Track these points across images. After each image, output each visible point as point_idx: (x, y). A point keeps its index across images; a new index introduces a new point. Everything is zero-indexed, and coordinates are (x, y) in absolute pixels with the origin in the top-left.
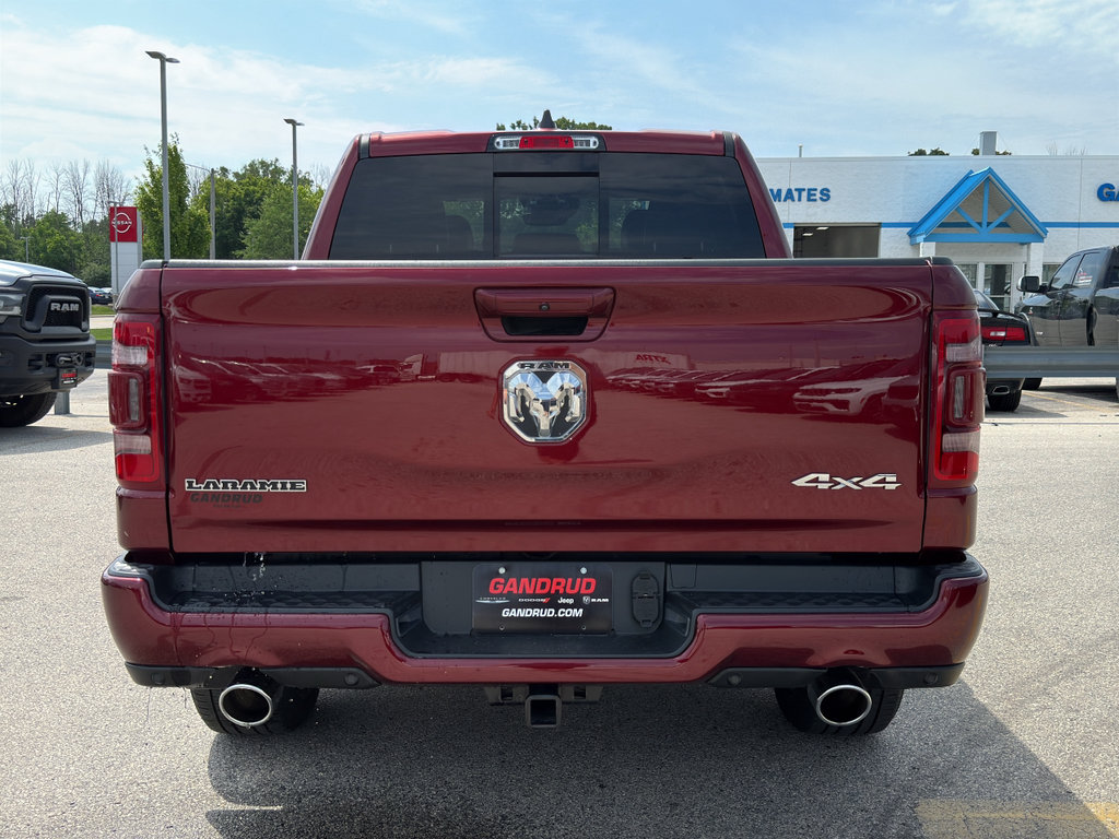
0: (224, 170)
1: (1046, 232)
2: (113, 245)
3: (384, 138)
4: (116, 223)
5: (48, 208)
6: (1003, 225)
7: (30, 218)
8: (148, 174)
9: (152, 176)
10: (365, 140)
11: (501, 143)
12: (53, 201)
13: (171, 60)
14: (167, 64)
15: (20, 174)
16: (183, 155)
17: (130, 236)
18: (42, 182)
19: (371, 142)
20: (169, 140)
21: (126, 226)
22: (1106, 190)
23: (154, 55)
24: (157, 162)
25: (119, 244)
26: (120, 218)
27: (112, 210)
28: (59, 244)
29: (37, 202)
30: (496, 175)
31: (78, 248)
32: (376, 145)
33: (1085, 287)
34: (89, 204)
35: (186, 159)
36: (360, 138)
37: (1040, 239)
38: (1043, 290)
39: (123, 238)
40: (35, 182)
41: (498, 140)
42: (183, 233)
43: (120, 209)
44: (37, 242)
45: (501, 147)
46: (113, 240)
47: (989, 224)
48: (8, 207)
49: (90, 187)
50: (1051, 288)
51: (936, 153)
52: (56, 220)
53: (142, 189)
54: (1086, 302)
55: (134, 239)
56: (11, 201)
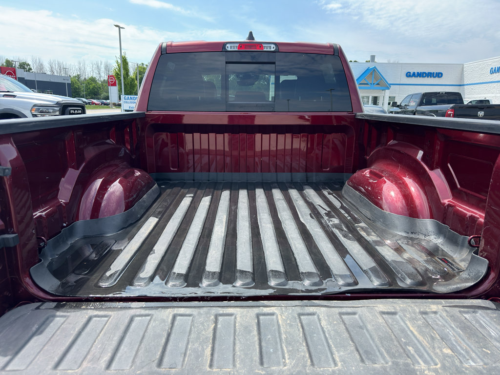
0: (143, 64)
1: (390, 87)
2: (109, 87)
3: (174, 44)
4: (110, 80)
5: (90, 76)
6: (378, 84)
7: (85, 79)
8: (117, 65)
9: (118, 65)
10: (164, 45)
11: (229, 47)
12: (92, 73)
13: (122, 28)
14: (121, 29)
15: (81, 65)
16: (127, 59)
17: (114, 84)
18: (88, 67)
19: (167, 46)
20: (123, 54)
21: (113, 81)
22: (409, 74)
23: (117, 26)
24: (119, 61)
25: (112, 87)
26: (111, 79)
27: (109, 76)
28: (94, 87)
29: (87, 74)
30: (226, 63)
31: (100, 88)
32: (170, 47)
33: (412, 106)
34: (103, 74)
35: (128, 60)
36: (162, 44)
37: (388, 89)
38: (398, 106)
39: (112, 85)
40: (86, 68)
41: (228, 45)
42: (128, 84)
43: (111, 76)
44: (87, 86)
45: (229, 49)
46: (109, 85)
47: (374, 84)
48: (78, 75)
49: (103, 69)
50: (401, 106)
51: (355, 61)
52: (93, 80)
53: (115, 70)
54: (413, 111)
55: (116, 85)
56: (79, 73)
